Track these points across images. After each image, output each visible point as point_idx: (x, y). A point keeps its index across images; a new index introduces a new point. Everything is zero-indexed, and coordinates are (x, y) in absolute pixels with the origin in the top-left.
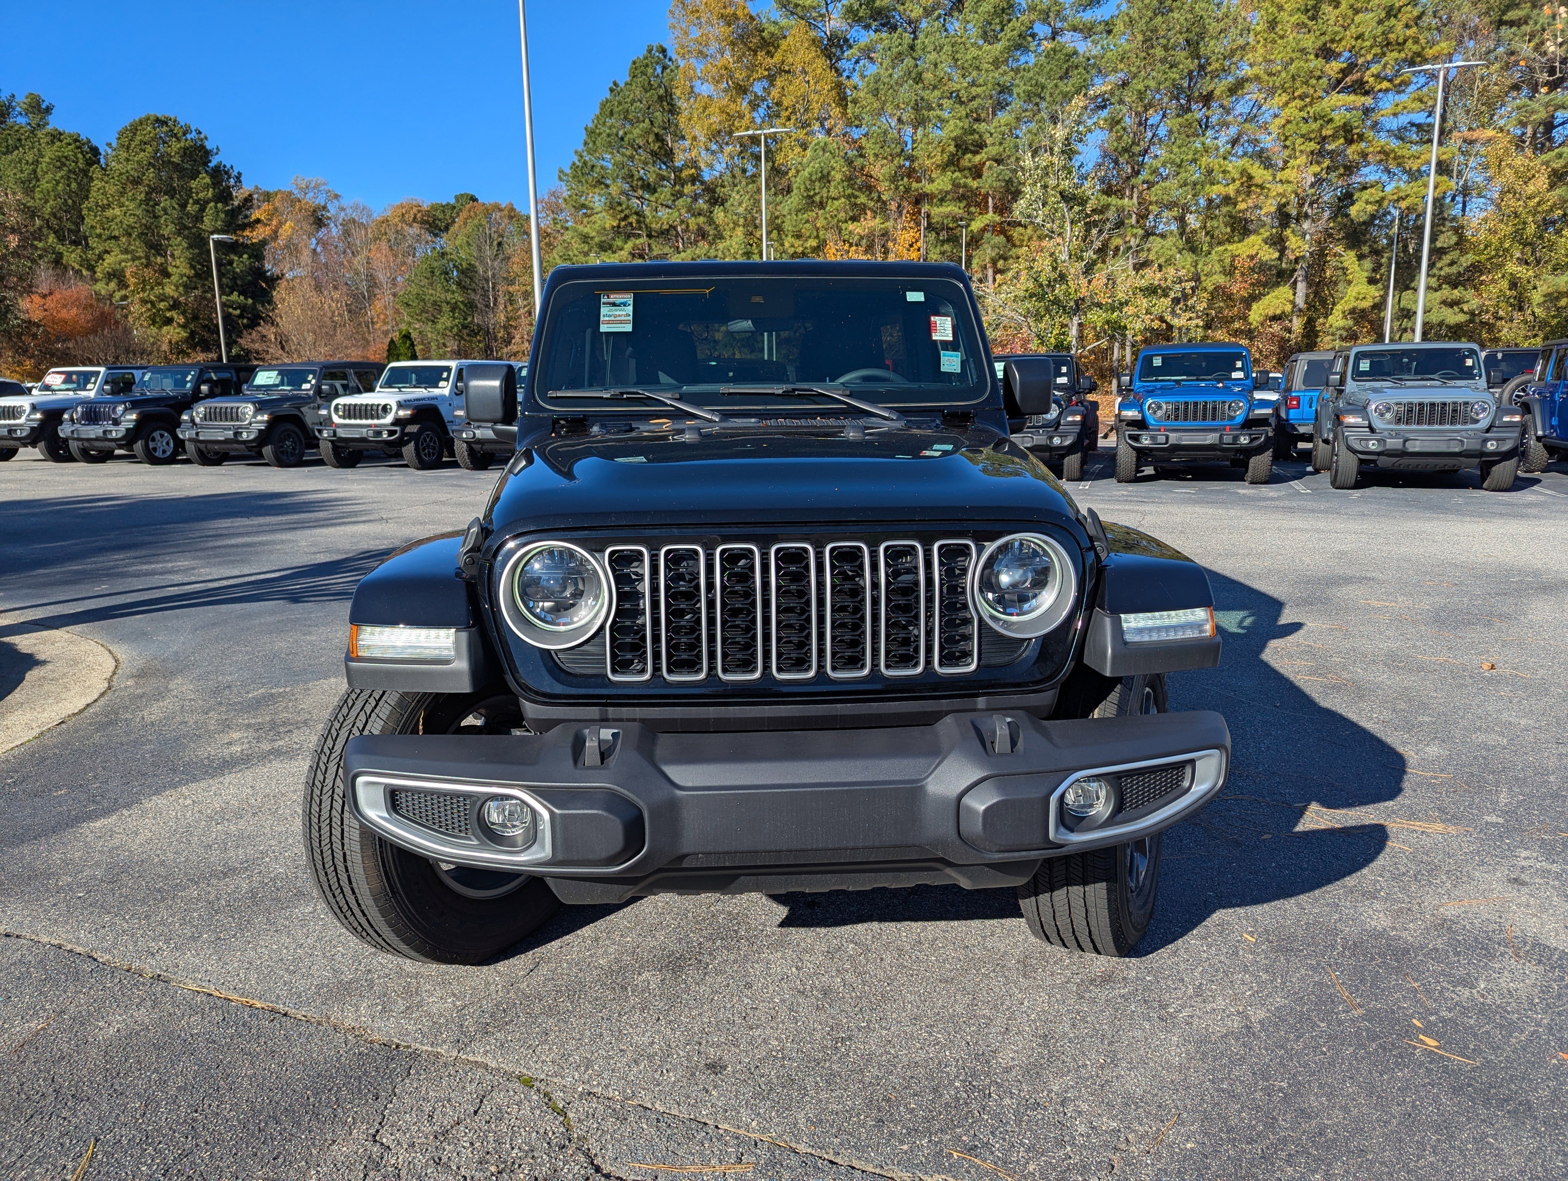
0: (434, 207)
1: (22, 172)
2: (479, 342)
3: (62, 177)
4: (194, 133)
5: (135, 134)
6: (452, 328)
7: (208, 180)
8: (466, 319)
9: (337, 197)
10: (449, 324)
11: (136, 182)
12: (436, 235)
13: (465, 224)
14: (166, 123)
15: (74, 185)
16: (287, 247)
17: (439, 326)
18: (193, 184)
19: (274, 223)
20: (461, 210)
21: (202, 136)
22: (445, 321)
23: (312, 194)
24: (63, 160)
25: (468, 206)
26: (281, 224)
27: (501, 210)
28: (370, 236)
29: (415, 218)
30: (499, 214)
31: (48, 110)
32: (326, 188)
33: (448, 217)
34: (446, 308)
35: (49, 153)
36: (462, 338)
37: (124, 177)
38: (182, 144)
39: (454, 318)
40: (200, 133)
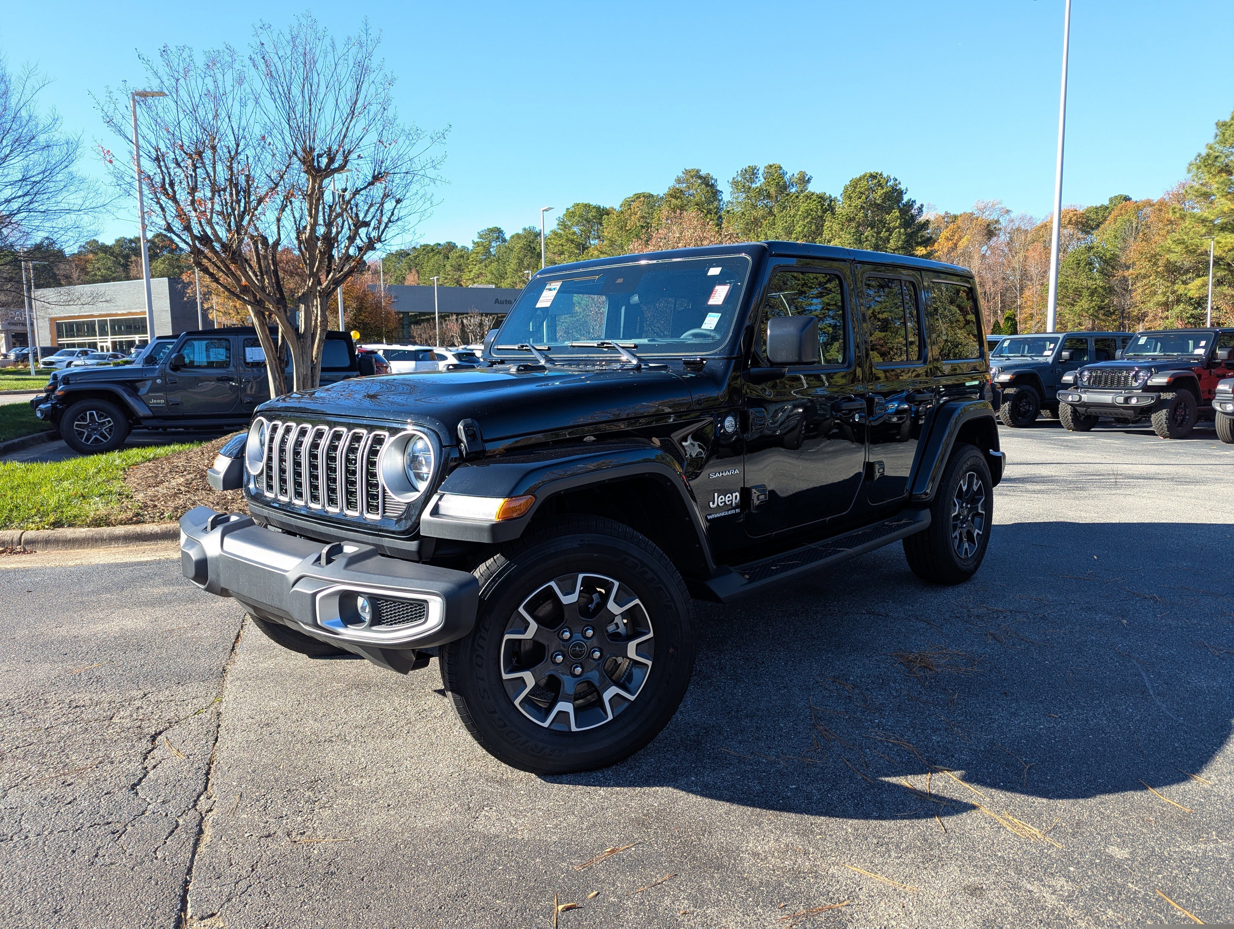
0: (1089, 211)
1: (786, 222)
2: (1114, 320)
3: (807, 223)
4: (892, 181)
5: (855, 188)
6: (1089, 309)
7: (898, 214)
8: (1103, 302)
9: (1008, 212)
10: (1086, 306)
11: (850, 220)
12: (1088, 233)
13: (1115, 221)
14: (876, 177)
15: (813, 227)
16: (963, 254)
17: (1076, 308)
18: (888, 217)
19: (956, 238)
20: (1113, 209)
21: (897, 182)
22: (1084, 303)
23: (987, 213)
24: (810, 211)
25: (1120, 206)
26: (961, 238)
27: (1152, 205)
28: (1029, 239)
29: (1070, 220)
30: (1150, 209)
31: (809, 181)
32: (1000, 206)
33: (1100, 217)
34: (1086, 293)
35: (803, 207)
36: (1097, 317)
37: (845, 217)
38: (884, 191)
39: (1092, 301)
40: (896, 180)
